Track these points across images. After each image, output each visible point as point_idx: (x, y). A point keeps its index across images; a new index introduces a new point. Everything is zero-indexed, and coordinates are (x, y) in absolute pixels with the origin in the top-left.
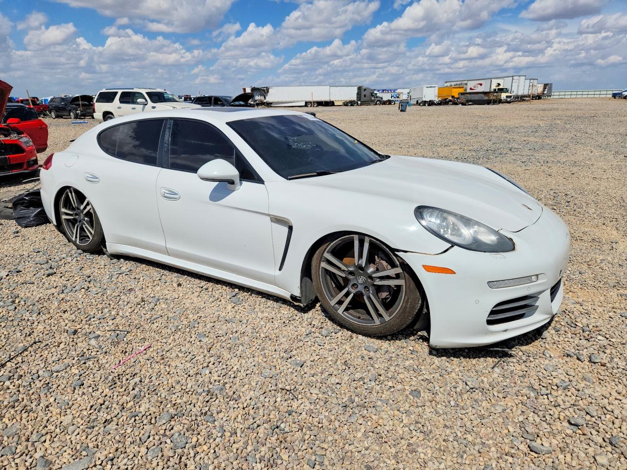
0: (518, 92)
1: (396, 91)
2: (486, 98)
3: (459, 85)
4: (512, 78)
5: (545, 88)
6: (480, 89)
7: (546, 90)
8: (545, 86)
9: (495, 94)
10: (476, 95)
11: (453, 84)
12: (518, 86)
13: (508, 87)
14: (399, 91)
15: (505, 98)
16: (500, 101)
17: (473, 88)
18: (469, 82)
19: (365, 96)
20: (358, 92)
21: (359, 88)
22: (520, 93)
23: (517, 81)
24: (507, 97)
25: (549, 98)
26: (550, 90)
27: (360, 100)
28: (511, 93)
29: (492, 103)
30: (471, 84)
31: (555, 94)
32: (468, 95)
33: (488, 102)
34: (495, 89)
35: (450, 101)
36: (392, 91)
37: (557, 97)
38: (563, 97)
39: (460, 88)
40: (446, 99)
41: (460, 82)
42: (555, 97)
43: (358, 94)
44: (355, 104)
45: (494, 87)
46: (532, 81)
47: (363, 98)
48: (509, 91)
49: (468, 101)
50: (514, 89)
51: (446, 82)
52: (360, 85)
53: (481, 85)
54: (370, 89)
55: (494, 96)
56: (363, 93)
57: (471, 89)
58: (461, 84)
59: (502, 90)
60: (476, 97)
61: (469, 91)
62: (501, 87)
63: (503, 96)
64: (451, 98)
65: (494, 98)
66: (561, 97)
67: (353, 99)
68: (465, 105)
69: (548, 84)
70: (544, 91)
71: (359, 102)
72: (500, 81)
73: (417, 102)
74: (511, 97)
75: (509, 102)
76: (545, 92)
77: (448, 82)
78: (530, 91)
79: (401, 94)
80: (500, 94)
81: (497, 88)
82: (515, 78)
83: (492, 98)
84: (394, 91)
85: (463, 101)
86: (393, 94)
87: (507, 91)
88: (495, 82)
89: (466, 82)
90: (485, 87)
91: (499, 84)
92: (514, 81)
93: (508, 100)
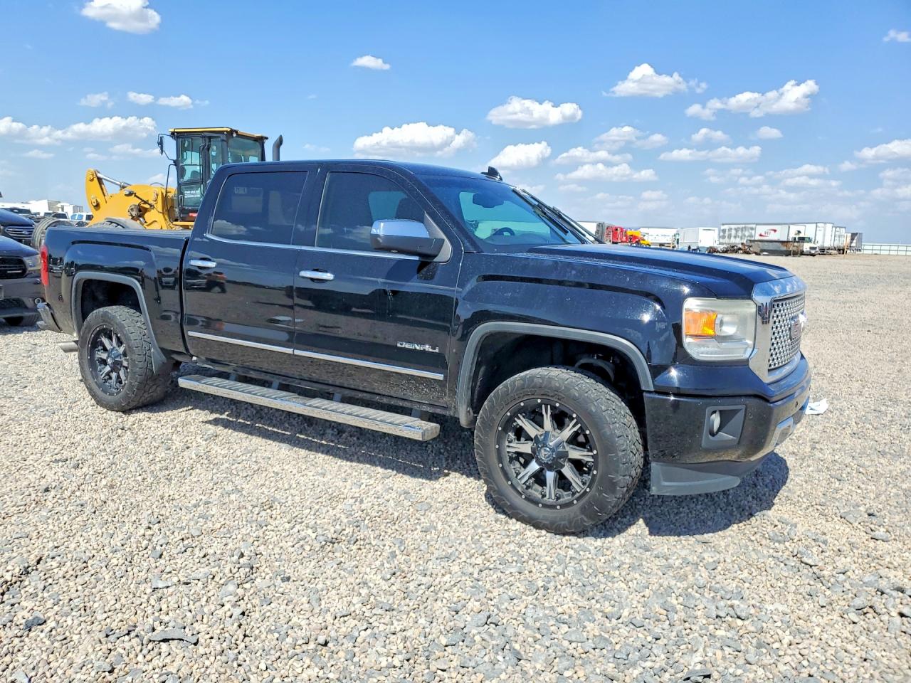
0: (823, 242)
2: (784, 248)
4: (815, 225)
5: (852, 239)
6: (773, 236)
7: (855, 241)
8: (853, 235)
9: (796, 244)
10: (771, 244)
12: (824, 235)
13: (812, 236)
15: (808, 249)
16: (802, 253)
17: (763, 234)
18: (758, 226)
22: (827, 245)
23: (822, 229)
24: (811, 248)
25: (859, 252)
26: (860, 240)
28: (814, 243)
29: (794, 255)
30: (761, 229)
31: (866, 247)
32: (759, 243)
33: (788, 254)
34: (795, 238)
35: (740, 249)
37: (870, 252)
38: (878, 252)
41: (744, 226)
42: (866, 252)
45: (792, 235)
46: (838, 229)
48: (813, 240)
49: (763, 251)
50: (819, 238)
51: (723, 224)
53: (775, 231)
55: (794, 246)
57: (761, 235)
58: (746, 228)
59: (802, 239)
60: (771, 246)
61: (758, 238)
62: (801, 235)
63: (806, 247)
64: (740, 246)
65: (795, 249)
66: (874, 252)
68: (760, 254)
69: (857, 234)
70: (851, 243)
72: (801, 228)
73: (689, 247)
74: (815, 248)
75: (813, 255)
76: (853, 245)
78: (836, 242)
80: (802, 244)
81: (797, 236)
82: (818, 224)
83: (791, 248)
85: (755, 251)
87: (809, 240)
88: (794, 229)
89: (754, 226)
90: (781, 234)
91: (799, 232)
92: (818, 229)
93: (813, 252)
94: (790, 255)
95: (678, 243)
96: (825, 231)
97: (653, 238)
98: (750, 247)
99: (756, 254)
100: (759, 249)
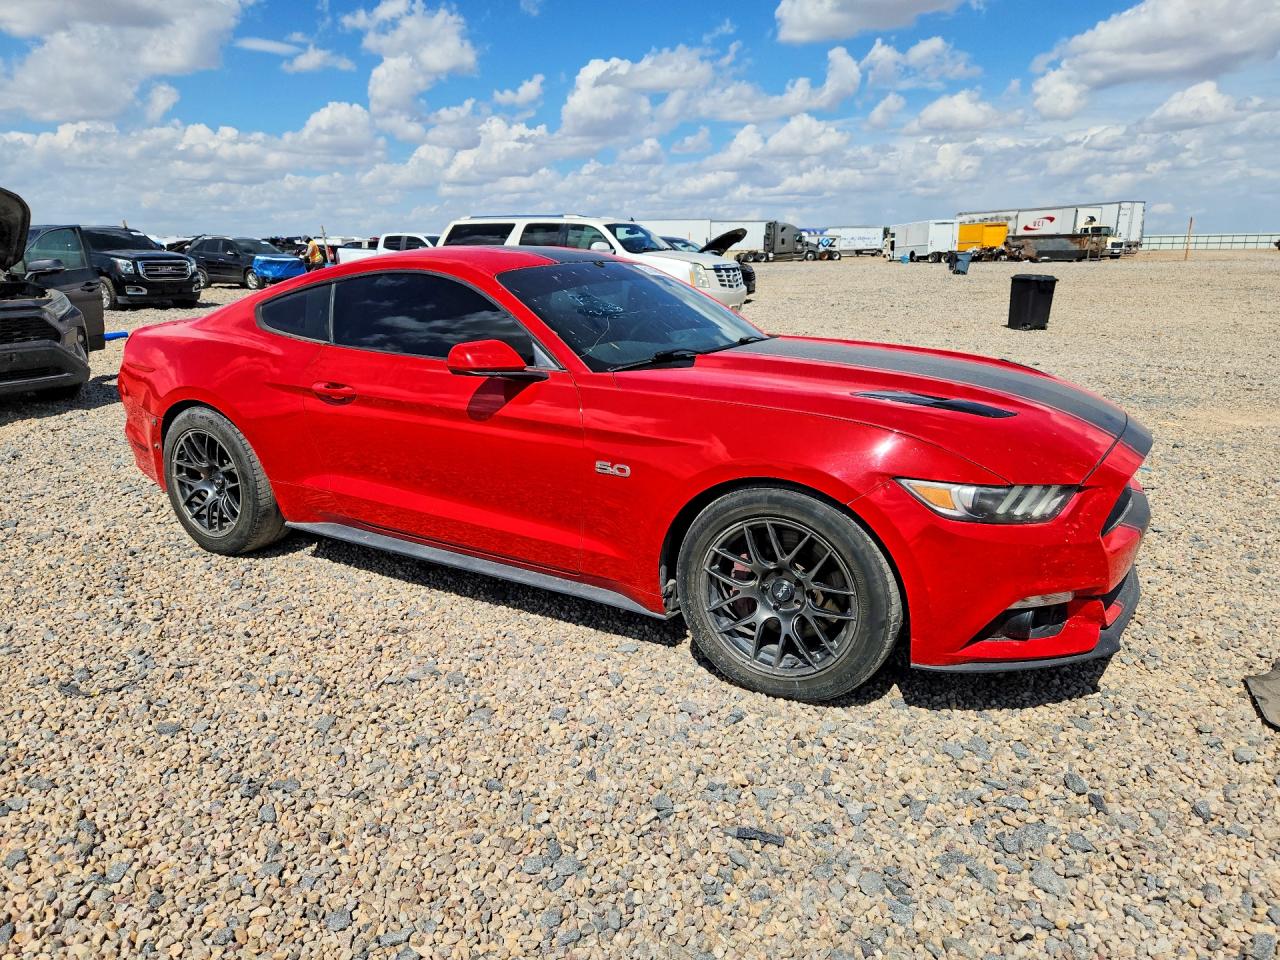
0: (1129, 235)
1: (825, 233)
2: (1076, 247)
3: (992, 219)
4: (1117, 205)
6: (1051, 229)
9: (1095, 239)
10: (1050, 241)
11: (977, 217)
12: (1131, 222)
13: (1113, 225)
14: (831, 232)
15: (1111, 247)
16: (1104, 255)
17: (1031, 226)
18: (1020, 214)
19: (783, 242)
20: (767, 234)
21: (771, 226)
22: (1134, 239)
23: (1128, 213)
24: (1114, 245)
27: (772, 250)
28: (1118, 237)
29: (1088, 259)
30: (1027, 219)
32: (1030, 241)
33: (1080, 256)
34: (1086, 230)
35: (1002, 252)
36: (818, 233)
39: (999, 225)
40: (991, 249)
41: (994, 215)
43: (767, 237)
44: (762, 257)
45: (1081, 225)
47: (779, 247)
48: (1115, 234)
49: (1041, 253)
50: (1124, 227)
52: (772, 220)
53: (1051, 219)
54: (793, 227)
55: (1092, 243)
56: (780, 236)
57: (1026, 228)
58: (997, 218)
59: (1097, 231)
60: (1051, 245)
61: (1021, 232)
62: (1095, 224)
63: (1106, 243)
64: (1003, 248)
65: (1093, 247)
67: (754, 249)
71: (771, 255)
72: (1095, 212)
73: (912, 254)
74: (1118, 245)
75: (1120, 256)
77: (966, 214)
79: (838, 239)
80: (1099, 238)
81: (1090, 226)
82: (1123, 205)
83: (1088, 246)
84: (822, 233)
86: (821, 239)
87: (1108, 232)
88: (1083, 215)
89: (1012, 214)
90: (1063, 225)
91: (1093, 219)
92: (1122, 212)
93: (1116, 251)
94: (1085, 258)
95: (892, 248)
96: (1132, 213)
97: (846, 242)
98: (1019, 248)
99: (1033, 260)
100: (1035, 251)
